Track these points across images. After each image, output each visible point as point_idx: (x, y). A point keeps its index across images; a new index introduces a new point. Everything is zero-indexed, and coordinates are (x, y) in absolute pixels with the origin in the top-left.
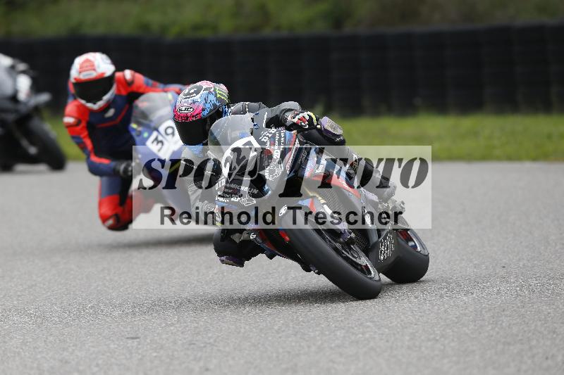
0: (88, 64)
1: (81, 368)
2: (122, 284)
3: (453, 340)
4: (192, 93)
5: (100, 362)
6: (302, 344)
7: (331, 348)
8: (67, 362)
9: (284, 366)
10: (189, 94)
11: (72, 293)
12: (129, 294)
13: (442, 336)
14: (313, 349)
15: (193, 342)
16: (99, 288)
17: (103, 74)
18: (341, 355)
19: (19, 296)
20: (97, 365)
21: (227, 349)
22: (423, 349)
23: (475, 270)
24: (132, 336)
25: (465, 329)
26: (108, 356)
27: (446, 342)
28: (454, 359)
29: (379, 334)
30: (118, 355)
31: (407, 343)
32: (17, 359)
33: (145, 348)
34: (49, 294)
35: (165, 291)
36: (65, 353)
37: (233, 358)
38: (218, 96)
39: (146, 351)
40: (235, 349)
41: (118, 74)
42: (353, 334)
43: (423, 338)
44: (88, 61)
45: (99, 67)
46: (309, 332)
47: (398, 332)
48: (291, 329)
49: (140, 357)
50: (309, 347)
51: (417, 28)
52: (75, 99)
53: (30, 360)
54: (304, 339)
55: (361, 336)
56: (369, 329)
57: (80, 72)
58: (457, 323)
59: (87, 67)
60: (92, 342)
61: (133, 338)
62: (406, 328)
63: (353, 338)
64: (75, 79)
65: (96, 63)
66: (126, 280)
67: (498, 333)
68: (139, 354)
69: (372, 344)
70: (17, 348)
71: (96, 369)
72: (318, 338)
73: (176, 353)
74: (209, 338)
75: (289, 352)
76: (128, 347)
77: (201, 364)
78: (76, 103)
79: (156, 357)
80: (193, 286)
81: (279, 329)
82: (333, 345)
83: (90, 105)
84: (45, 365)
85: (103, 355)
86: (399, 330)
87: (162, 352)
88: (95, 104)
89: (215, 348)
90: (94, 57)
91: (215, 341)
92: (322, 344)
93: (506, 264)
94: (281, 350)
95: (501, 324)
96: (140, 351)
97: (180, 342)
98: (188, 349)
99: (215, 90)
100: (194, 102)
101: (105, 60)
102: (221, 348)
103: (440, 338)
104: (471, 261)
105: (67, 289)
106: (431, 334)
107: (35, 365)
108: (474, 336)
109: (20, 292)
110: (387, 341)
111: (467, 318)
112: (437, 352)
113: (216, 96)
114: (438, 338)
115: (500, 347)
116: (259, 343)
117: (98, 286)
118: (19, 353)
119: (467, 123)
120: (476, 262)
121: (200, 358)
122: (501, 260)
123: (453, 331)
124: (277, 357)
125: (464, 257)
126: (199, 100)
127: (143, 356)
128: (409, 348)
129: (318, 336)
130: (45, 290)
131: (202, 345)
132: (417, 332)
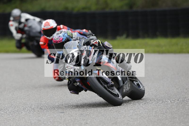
0: (47, 23)
1: (45, 123)
2: (58, 94)
3: (169, 114)
4: (59, 33)
5: (51, 121)
6: (119, 115)
7: (128, 116)
8: (40, 121)
9: (112, 122)
10: (58, 33)
11: (42, 97)
12: (61, 98)
13: (166, 112)
14: (122, 116)
15: (82, 114)
16: (51, 96)
17: (53, 27)
18: (132, 119)
19: (24, 98)
20: (50, 122)
21: (93, 116)
22: (159, 116)
23: (177, 90)
24: (62, 112)
25: (173, 110)
26: (54, 119)
27: (167, 114)
28: (170, 120)
29: (145, 112)
30: (57, 119)
31: (154, 115)
32: (24, 119)
33: (66, 116)
34: (34, 98)
35: (73, 97)
36: (40, 118)
37: (96, 120)
38: (68, 34)
39: (67, 117)
40: (96, 116)
41: (58, 27)
42: (136, 111)
43: (159, 113)
44: (47, 22)
45: (51, 24)
46: (121, 110)
47: (151, 111)
48: (115, 110)
49: (64, 119)
50: (121, 116)
51: (157, 9)
52: (43, 36)
53: (28, 120)
54: (119, 113)
55: (138, 112)
56: (141, 110)
57: (45, 26)
58: (171, 108)
59: (47, 24)
60: (49, 114)
61: (62, 113)
62: (154, 109)
63: (136, 113)
64: (43, 29)
65: (50, 23)
66: (60, 93)
67: (184, 111)
68: (64, 118)
69: (142, 115)
70: (23, 116)
71: (49, 123)
72: (124, 113)
73: (76, 118)
74: (88, 113)
75: (114, 118)
76: (60, 116)
77: (85, 121)
78: (44, 37)
79: (69, 119)
80: (82, 95)
81: (111, 110)
82: (129, 115)
83: (48, 38)
84: (33, 121)
85: (52, 118)
86: (151, 110)
87: (72, 117)
88: (50, 37)
89: (90, 116)
90: (49, 21)
91: (89, 114)
92: (125, 115)
93: (187, 88)
94: (112, 117)
95: (186, 108)
96: (64, 117)
97: (78, 114)
98: (80, 116)
99: (67, 32)
100: (60, 36)
101: (53, 22)
102: (91, 116)
103: (165, 113)
104: (175, 87)
105: (40, 96)
106: (162, 112)
107: (29, 122)
108: (177, 112)
109: (25, 97)
110: (147, 114)
111: (174, 106)
112: (164, 118)
113: (67, 34)
114: (164, 113)
115: (185, 116)
116: (104, 115)
117: (50, 95)
118: (24, 117)
119: (174, 41)
120: (177, 87)
121: (85, 119)
122: (185, 87)
123: (169, 111)
124: (110, 119)
125: (173, 86)
126: (61, 36)
127: (65, 119)
128: (154, 116)
129: (124, 112)
130: (33, 96)
131: (85, 115)
132: (157, 111)
